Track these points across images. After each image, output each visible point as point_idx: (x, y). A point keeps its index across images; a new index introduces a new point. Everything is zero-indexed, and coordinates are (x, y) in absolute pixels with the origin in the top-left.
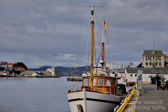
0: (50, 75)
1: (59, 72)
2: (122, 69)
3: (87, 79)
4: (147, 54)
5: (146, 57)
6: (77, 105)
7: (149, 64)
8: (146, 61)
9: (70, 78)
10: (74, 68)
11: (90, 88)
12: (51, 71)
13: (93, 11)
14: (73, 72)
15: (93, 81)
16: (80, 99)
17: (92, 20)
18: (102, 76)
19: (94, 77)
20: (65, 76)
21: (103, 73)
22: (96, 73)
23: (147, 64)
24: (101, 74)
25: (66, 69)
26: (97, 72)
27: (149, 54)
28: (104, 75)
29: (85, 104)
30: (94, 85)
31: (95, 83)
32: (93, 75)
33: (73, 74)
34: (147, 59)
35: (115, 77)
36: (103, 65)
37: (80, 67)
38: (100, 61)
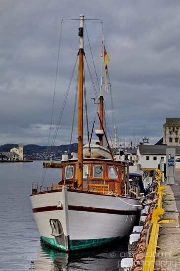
0: (16, 157)
1: (32, 153)
2: (131, 148)
3: (71, 165)
4: (171, 124)
5: (170, 128)
6: (50, 220)
7: (174, 140)
8: (170, 136)
9: (47, 164)
10: (54, 147)
11: (77, 182)
12: (17, 152)
13: (81, 30)
14: (53, 154)
15: (82, 169)
16: (56, 207)
17: (81, 47)
18: (100, 160)
19: (84, 162)
20: (41, 159)
21: (102, 153)
22: (89, 154)
23: (171, 140)
24: (97, 155)
25: (42, 149)
26: (90, 151)
27: (174, 125)
28: (104, 158)
29: (67, 218)
30: (85, 177)
31: (86, 174)
32: (82, 158)
33: (53, 156)
34: (170, 133)
35: (125, 162)
36: (101, 139)
37: (63, 146)
38: (95, 131)
